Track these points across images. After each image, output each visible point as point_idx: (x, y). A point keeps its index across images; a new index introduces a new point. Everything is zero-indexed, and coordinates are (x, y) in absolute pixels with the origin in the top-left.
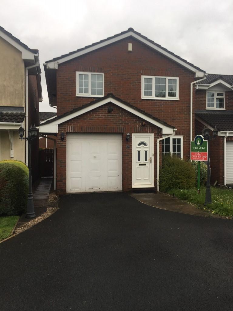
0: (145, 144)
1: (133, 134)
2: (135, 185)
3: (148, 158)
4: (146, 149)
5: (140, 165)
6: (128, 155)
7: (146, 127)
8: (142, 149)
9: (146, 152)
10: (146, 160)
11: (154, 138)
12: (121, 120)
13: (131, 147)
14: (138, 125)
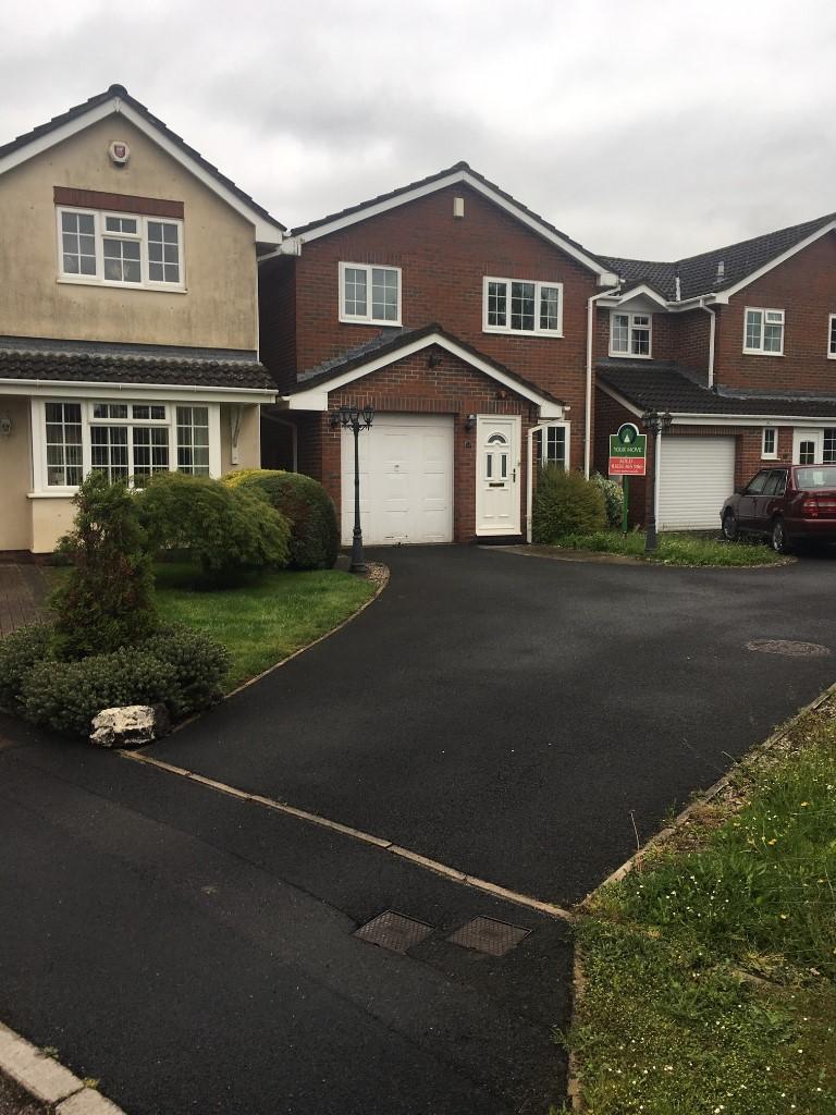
0: (503, 441)
1: (478, 417)
2: (483, 529)
3: (509, 471)
4: (504, 451)
5: (491, 485)
6: (468, 464)
7: (506, 402)
8: (497, 450)
9: (504, 457)
10: (504, 475)
11: (522, 425)
12: (455, 384)
13: (475, 446)
14: (489, 397)
